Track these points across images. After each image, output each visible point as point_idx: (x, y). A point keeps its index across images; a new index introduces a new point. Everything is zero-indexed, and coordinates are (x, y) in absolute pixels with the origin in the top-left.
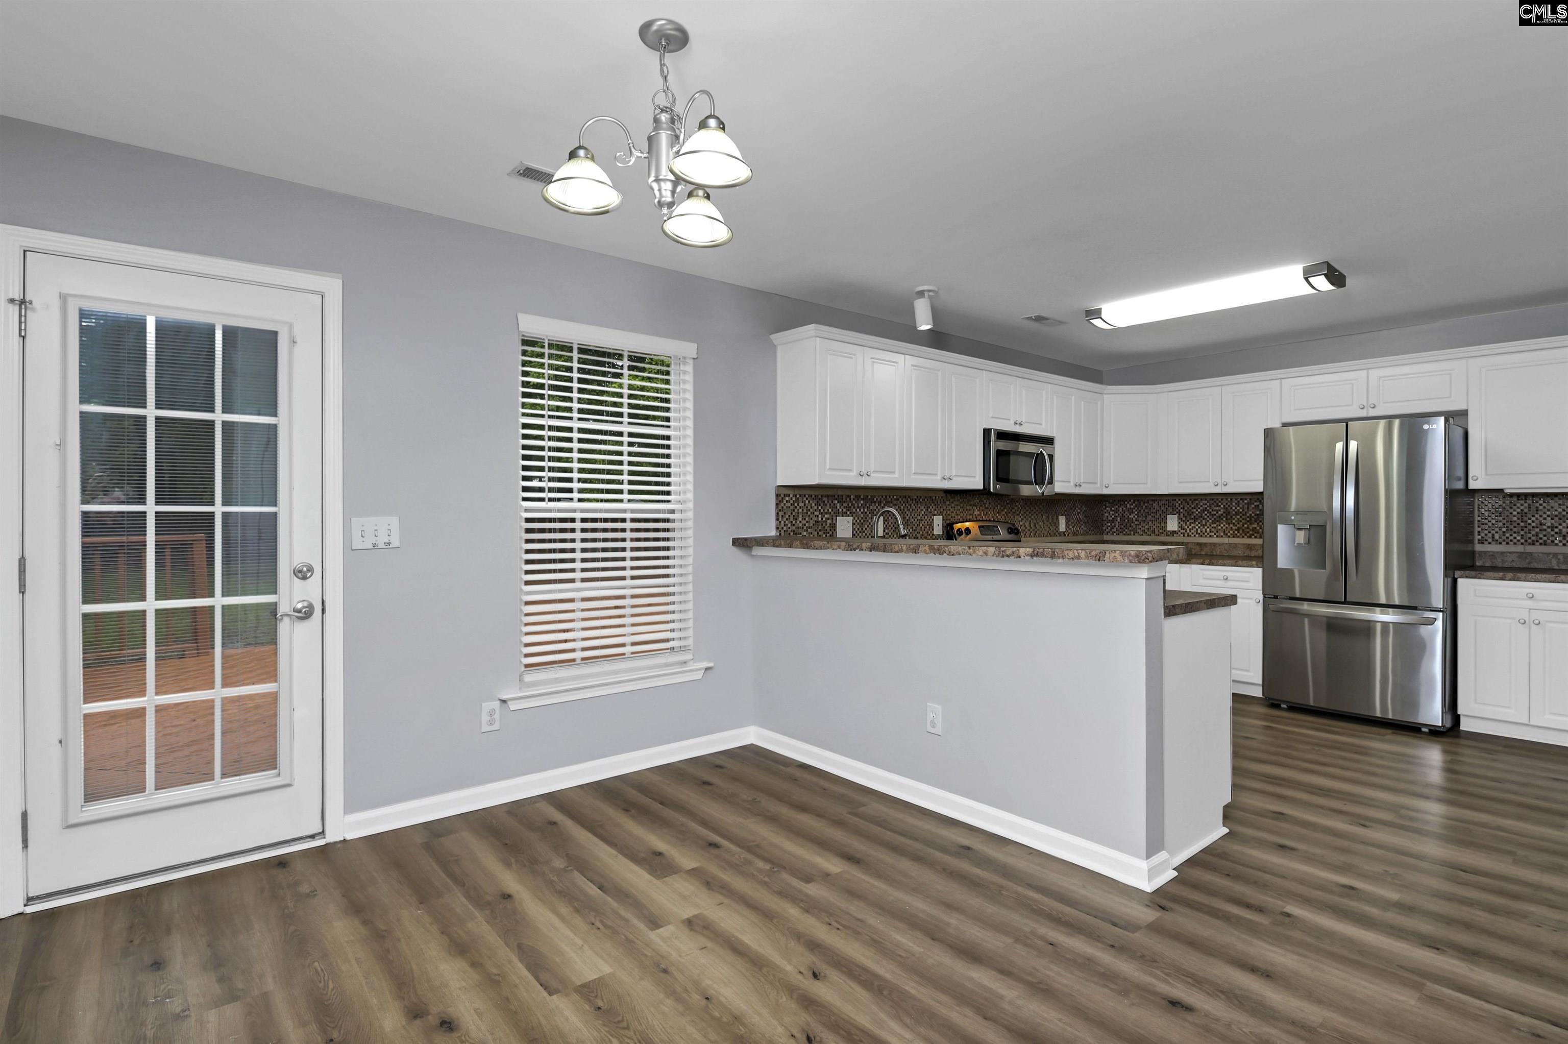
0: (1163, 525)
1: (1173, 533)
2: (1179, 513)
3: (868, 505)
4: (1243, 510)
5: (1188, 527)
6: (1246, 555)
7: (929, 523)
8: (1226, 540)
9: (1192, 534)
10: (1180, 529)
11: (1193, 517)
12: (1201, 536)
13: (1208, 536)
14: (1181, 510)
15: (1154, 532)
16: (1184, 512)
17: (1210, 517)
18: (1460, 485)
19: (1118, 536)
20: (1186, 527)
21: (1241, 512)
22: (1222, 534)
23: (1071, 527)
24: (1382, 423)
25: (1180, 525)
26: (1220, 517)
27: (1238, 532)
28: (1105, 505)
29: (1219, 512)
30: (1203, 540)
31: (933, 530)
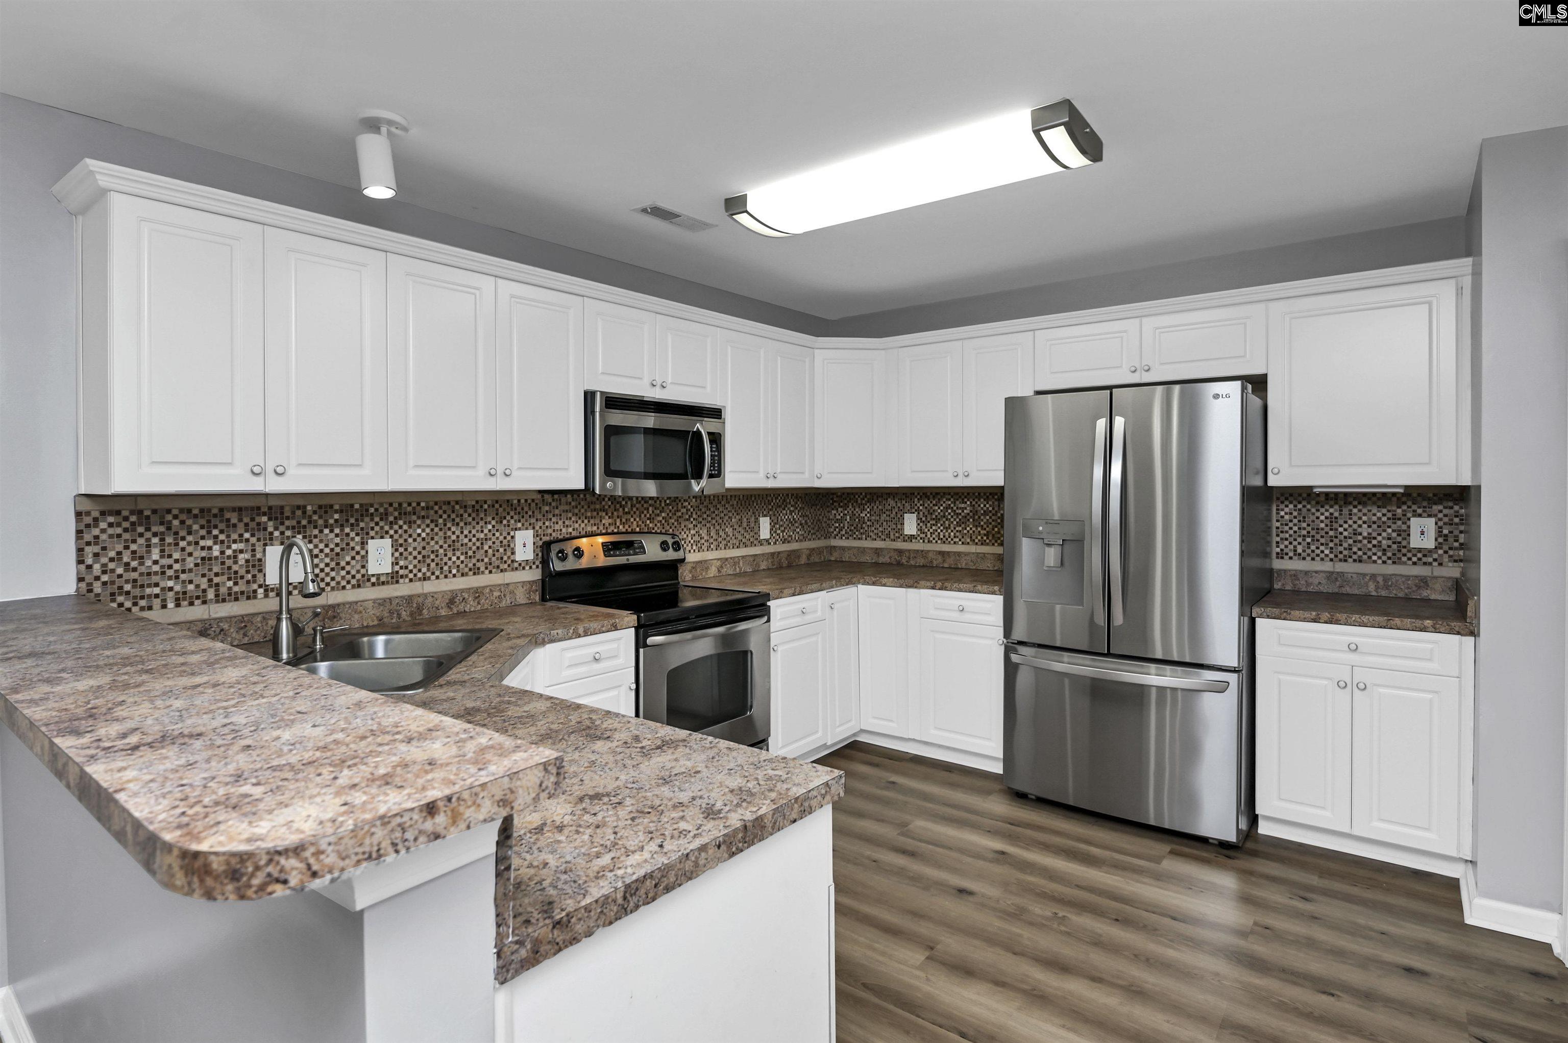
0: (899, 526)
1: (911, 538)
2: (918, 511)
3: (352, 521)
4: (993, 509)
5: (929, 530)
6: (996, 568)
7: (505, 542)
8: (972, 549)
9: (934, 539)
10: (919, 533)
11: (934, 517)
12: (944, 542)
13: (952, 542)
14: (921, 508)
15: (888, 535)
16: (924, 510)
17: (955, 517)
18: (1257, 481)
19: (847, 541)
20: (926, 530)
21: (990, 511)
22: (968, 540)
23: (778, 532)
24: (1160, 388)
25: (919, 527)
26: (966, 517)
27: (988, 538)
28: (832, 499)
29: (965, 511)
30: (946, 548)
31: (513, 553)
